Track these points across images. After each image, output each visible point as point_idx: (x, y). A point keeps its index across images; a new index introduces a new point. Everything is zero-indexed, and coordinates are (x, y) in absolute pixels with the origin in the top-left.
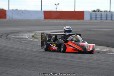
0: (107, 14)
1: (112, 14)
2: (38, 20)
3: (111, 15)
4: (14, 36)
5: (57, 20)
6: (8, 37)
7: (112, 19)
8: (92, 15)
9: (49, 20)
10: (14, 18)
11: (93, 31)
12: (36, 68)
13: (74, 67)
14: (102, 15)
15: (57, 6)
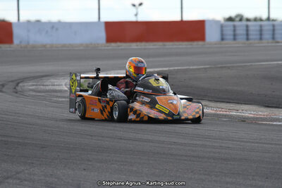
0: (261, 26)
1: (274, 26)
2: (91, 44)
3: (271, 28)
4: (34, 85)
5: (138, 43)
6: (19, 88)
7: (273, 38)
8: (224, 28)
9: (119, 44)
10: (31, 43)
11: (229, 68)
12: (90, 163)
13: (185, 160)
14: (251, 28)
15: (137, 9)
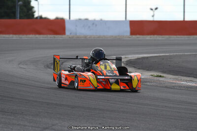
2: (119, 36)
5: (152, 36)
6: (63, 66)
9: (138, 36)
10: (78, 35)
12: (104, 119)
15: (154, 12)
